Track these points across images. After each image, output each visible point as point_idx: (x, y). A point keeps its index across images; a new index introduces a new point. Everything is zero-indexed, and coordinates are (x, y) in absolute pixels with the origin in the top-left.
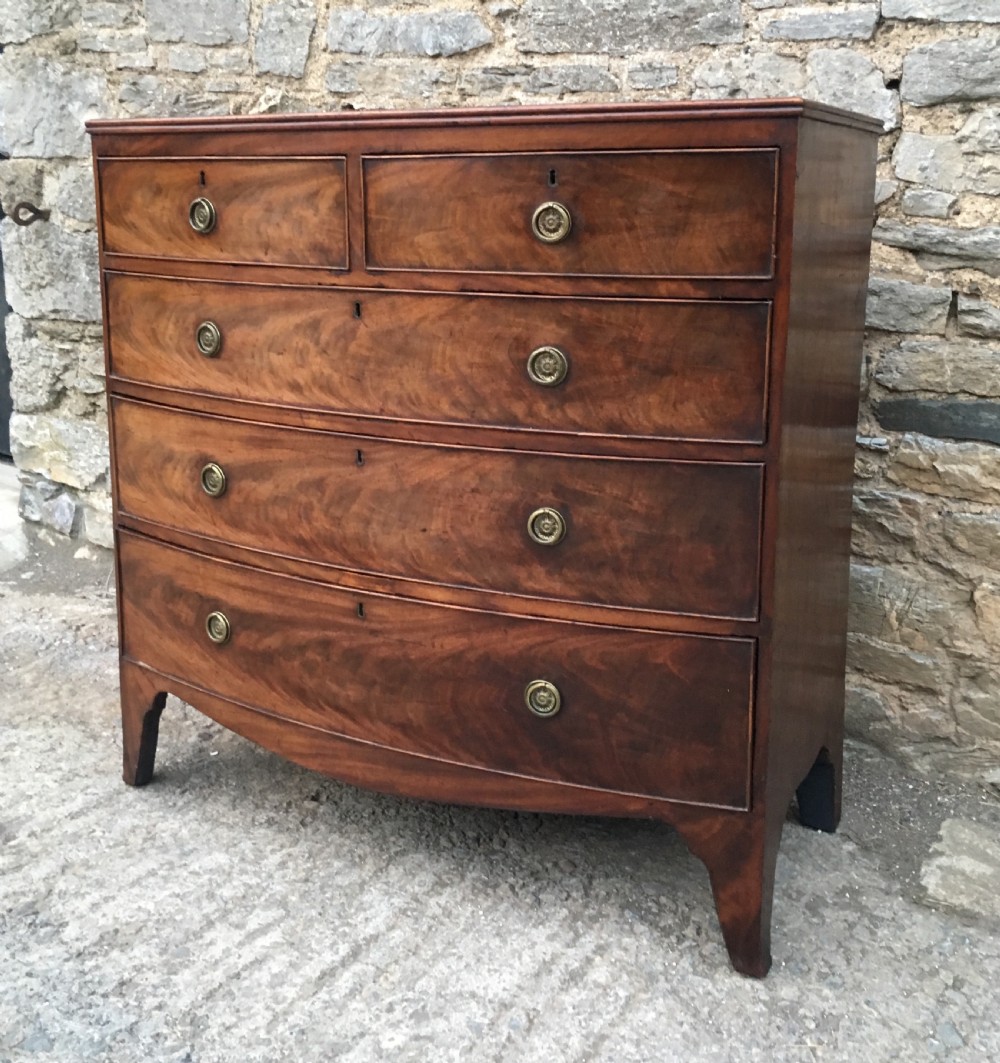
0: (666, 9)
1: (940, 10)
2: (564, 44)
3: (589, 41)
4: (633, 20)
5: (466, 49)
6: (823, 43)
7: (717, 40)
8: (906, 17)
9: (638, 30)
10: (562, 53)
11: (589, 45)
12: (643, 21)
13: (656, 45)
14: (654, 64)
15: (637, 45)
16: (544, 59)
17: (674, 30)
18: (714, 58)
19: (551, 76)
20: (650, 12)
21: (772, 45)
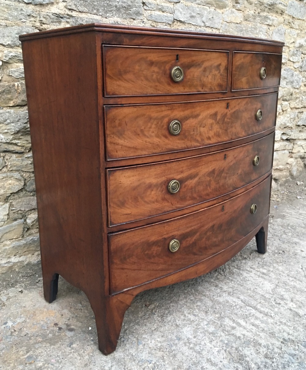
0: (121, 4)
1: (185, 19)
2: (86, 9)
3: (95, 9)
4: (111, 5)
5: (44, 3)
6: (161, 23)
7: (136, 17)
8: (178, 20)
9: (112, 9)
10: (85, 12)
11: (95, 11)
12: (114, 6)
13: (117, 16)
14: (118, 22)
15: (111, 14)
16: (77, 13)
17: (123, 11)
18: (135, 23)
19: (83, 21)
20: (117, 3)
21: (150, 22)
